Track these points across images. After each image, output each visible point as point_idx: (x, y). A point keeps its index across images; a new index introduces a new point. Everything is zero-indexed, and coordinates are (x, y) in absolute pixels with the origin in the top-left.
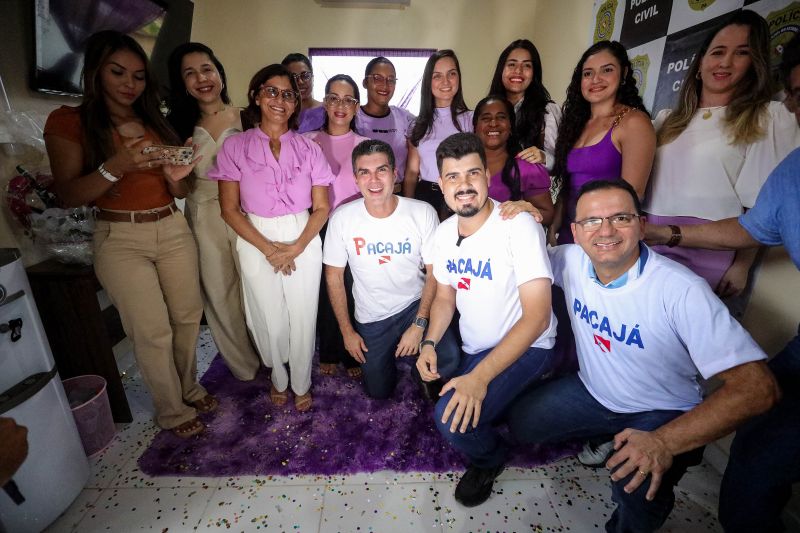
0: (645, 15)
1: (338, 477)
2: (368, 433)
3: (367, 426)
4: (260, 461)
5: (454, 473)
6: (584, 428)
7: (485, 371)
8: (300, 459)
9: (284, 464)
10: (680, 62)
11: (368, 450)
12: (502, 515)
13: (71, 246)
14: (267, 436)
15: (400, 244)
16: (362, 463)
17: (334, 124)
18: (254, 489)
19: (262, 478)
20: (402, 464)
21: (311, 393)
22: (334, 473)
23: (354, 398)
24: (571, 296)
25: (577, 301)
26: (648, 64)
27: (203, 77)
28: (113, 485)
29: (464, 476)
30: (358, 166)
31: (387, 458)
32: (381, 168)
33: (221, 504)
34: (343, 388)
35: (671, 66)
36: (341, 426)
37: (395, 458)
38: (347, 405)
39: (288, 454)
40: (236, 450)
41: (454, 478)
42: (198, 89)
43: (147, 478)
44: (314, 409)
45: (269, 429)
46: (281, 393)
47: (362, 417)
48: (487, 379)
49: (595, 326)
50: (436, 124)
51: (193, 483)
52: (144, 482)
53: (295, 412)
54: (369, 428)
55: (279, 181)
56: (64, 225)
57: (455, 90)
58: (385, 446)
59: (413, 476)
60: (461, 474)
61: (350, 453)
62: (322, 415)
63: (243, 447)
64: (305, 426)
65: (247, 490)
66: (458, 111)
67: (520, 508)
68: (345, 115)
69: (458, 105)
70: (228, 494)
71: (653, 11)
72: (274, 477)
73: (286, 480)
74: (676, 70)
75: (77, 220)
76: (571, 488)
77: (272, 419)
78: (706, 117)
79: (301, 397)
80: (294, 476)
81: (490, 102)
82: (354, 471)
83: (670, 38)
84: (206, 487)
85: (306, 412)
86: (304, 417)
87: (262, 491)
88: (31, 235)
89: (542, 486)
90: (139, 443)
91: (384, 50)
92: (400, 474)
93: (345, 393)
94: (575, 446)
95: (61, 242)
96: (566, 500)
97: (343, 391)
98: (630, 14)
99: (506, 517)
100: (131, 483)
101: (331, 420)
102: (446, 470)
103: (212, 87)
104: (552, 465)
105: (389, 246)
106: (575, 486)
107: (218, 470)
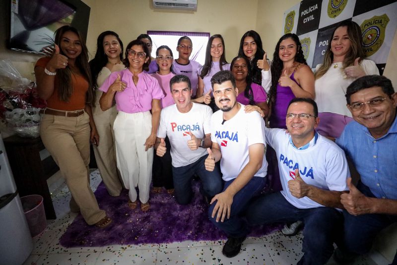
0: (308, 19)
1: (164, 245)
2: (179, 222)
3: (178, 218)
4: (123, 238)
5: (222, 241)
6: (284, 217)
7: (232, 190)
8: (144, 235)
9: (136, 239)
10: (325, 41)
11: (179, 230)
12: (246, 261)
13: (26, 128)
14: (127, 224)
15: (194, 126)
16: (176, 237)
17: (162, 70)
18: (121, 252)
19: (124, 246)
20: (196, 237)
21: (149, 202)
22: (162, 242)
23: (170, 204)
24: (279, 152)
25: (282, 155)
26: (310, 42)
27: (112, 46)
28: (46, 252)
29: (227, 242)
30: (173, 89)
31: (189, 234)
32: (185, 90)
33: (103, 260)
34: (165, 199)
35: (321, 43)
36: (164, 219)
37: (192, 234)
38: (168, 208)
39: (138, 233)
40: (111, 232)
41: (222, 243)
42: (110, 52)
43: (64, 248)
44: (151, 210)
45: (128, 221)
46: (134, 203)
47: (175, 214)
48: (233, 193)
49: (291, 167)
50: (212, 69)
51: (89, 250)
52: (63, 250)
53: (141, 212)
54: (179, 219)
55: (136, 96)
56: (23, 117)
57: (221, 53)
58: (187, 228)
59: (201, 243)
60: (225, 241)
61: (170, 232)
62: (155, 213)
63: (114, 230)
64: (146, 219)
65: (116, 252)
66: (223, 63)
67: (255, 257)
68: (167, 65)
69: (223, 60)
70: (107, 255)
71: (312, 18)
72: (131, 245)
73: (137, 246)
74: (323, 45)
75: (30, 114)
76: (279, 247)
77: (129, 216)
78: (335, 67)
79: (144, 204)
80: (141, 244)
81: (238, 59)
82: (172, 241)
83: (320, 30)
84: (96, 252)
85: (147, 212)
86: (146, 215)
87: (125, 253)
88: (5, 122)
89: (265, 246)
90: (60, 230)
91: (186, 33)
92: (195, 242)
93: (166, 202)
94: (280, 226)
95: (20, 126)
96: (276, 252)
97: (165, 201)
98: (301, 19)
99: (248, 262)
100: (56, 251)
101: (159, 216)
102: (217, 239)
103: (116, 51)
104: (270, 235)
105: (188, 127)
106: (280, 245)
107: (102, 243)
